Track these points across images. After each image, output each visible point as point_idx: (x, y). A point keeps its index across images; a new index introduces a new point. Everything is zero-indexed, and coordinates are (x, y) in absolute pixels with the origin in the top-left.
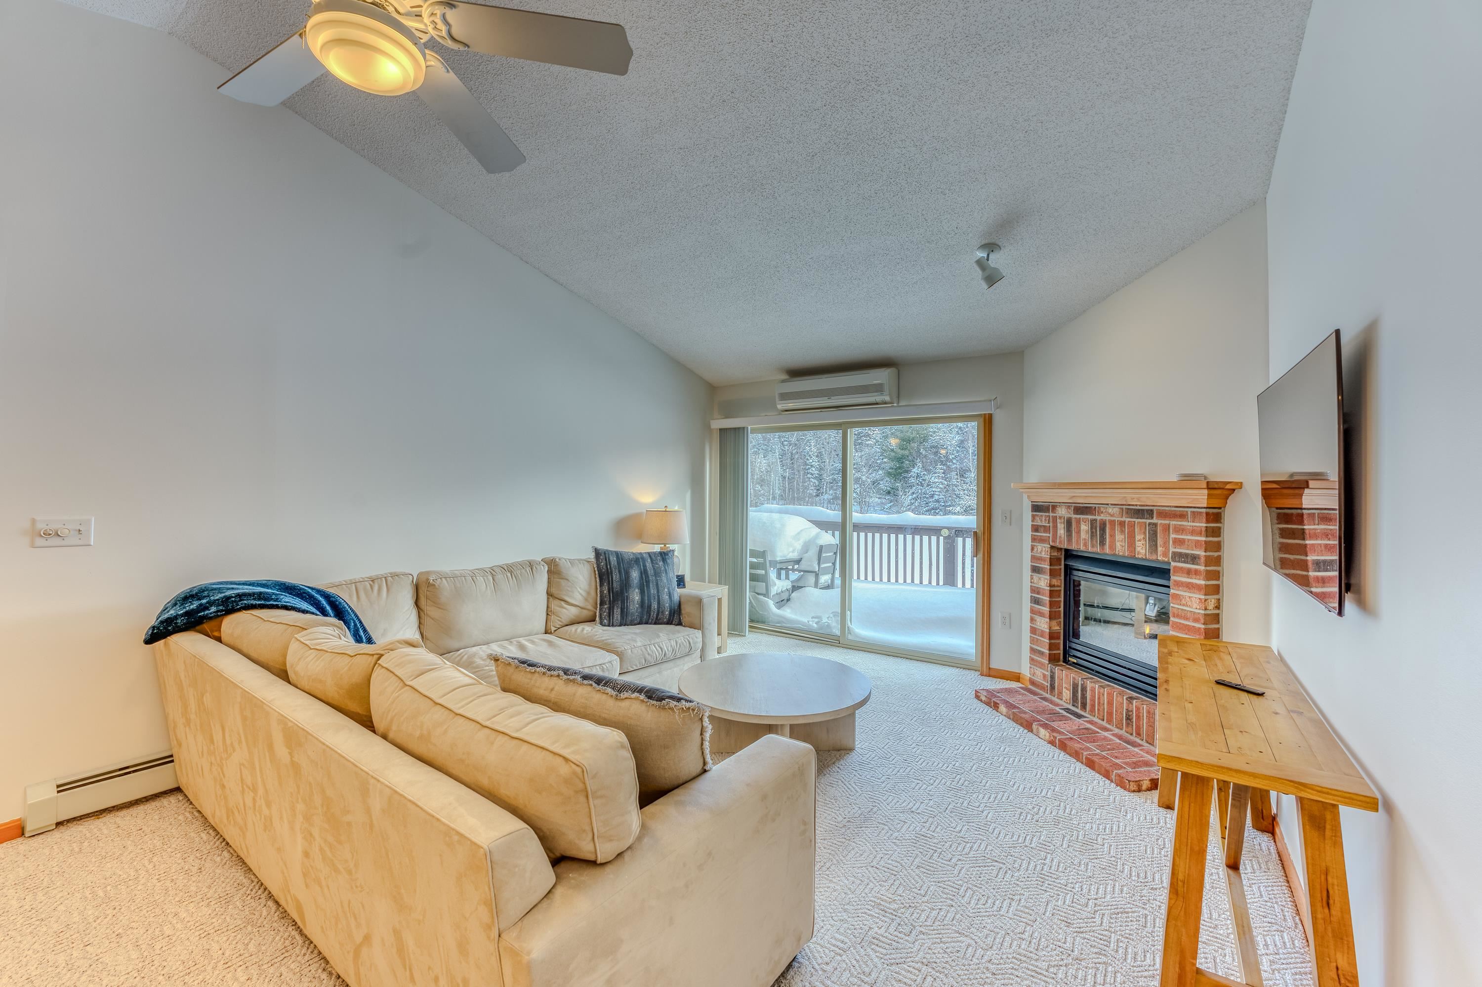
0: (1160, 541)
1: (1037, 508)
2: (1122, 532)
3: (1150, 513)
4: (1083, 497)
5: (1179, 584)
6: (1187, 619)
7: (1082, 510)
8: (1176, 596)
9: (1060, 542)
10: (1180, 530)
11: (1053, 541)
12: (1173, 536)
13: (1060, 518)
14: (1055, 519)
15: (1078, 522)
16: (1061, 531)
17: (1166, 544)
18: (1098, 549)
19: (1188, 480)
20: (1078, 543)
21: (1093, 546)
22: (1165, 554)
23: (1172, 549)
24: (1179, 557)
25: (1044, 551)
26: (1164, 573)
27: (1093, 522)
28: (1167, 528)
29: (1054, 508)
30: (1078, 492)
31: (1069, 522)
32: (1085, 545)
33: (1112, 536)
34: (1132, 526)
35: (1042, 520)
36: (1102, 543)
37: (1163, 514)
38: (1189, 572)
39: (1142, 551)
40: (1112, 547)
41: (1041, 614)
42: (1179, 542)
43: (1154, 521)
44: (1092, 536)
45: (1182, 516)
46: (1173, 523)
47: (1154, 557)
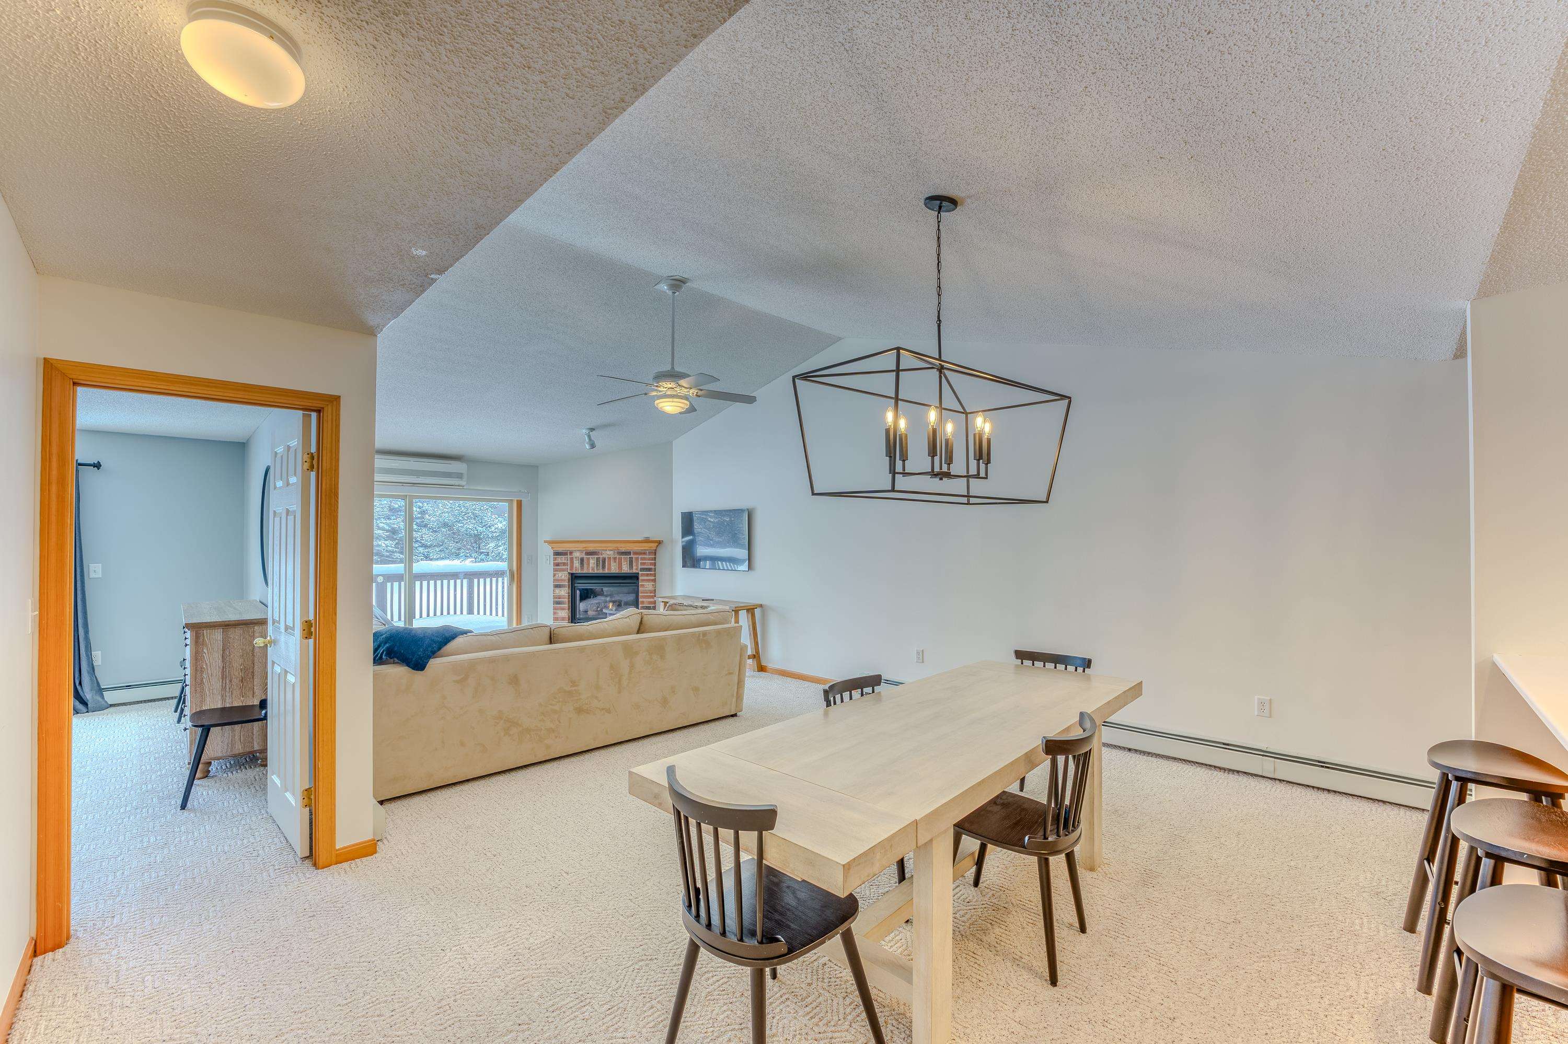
0: (634, 564)
1: (557, 554)
2: (615, 562)
3: (629, 553)
4: (591, 547)
5: (643, 580)
6: (647, 593)
7: (589, 553)
8: (643, 586)
9: (576, 570)
10: (642, 559)
11: (570, 570)
12: (640, 561)
13: (576, 558)
14: (572, 559)
15: (588, 559)
16: (577, 564)
17: (637, 565)
18: (601, 571)
19: (647, 541)
20: (588, 568)
21: (597, 570)
22: (637, 569)
23: (640, 567)
24: (642, 570)
25: (564, 576)
26: (635, 577)
27: (598, 559)
28: (637, 559)
29: (571, 553)
30: (591, 545)
31: (582, 560)
32: (593, 569)
33: (609, 564)
34: (620, 559)
35: (561, 559)
36: (604, 567)
37: (635, 553)
38: (647, 575)
39: (625, 569)
40: (609, 568)
41: (563, 609)
42: (644, 564)
43: (632, 556)
44: (597, 566)
45: (645, 554)
46: (640, 556)
47: (631, 572)
